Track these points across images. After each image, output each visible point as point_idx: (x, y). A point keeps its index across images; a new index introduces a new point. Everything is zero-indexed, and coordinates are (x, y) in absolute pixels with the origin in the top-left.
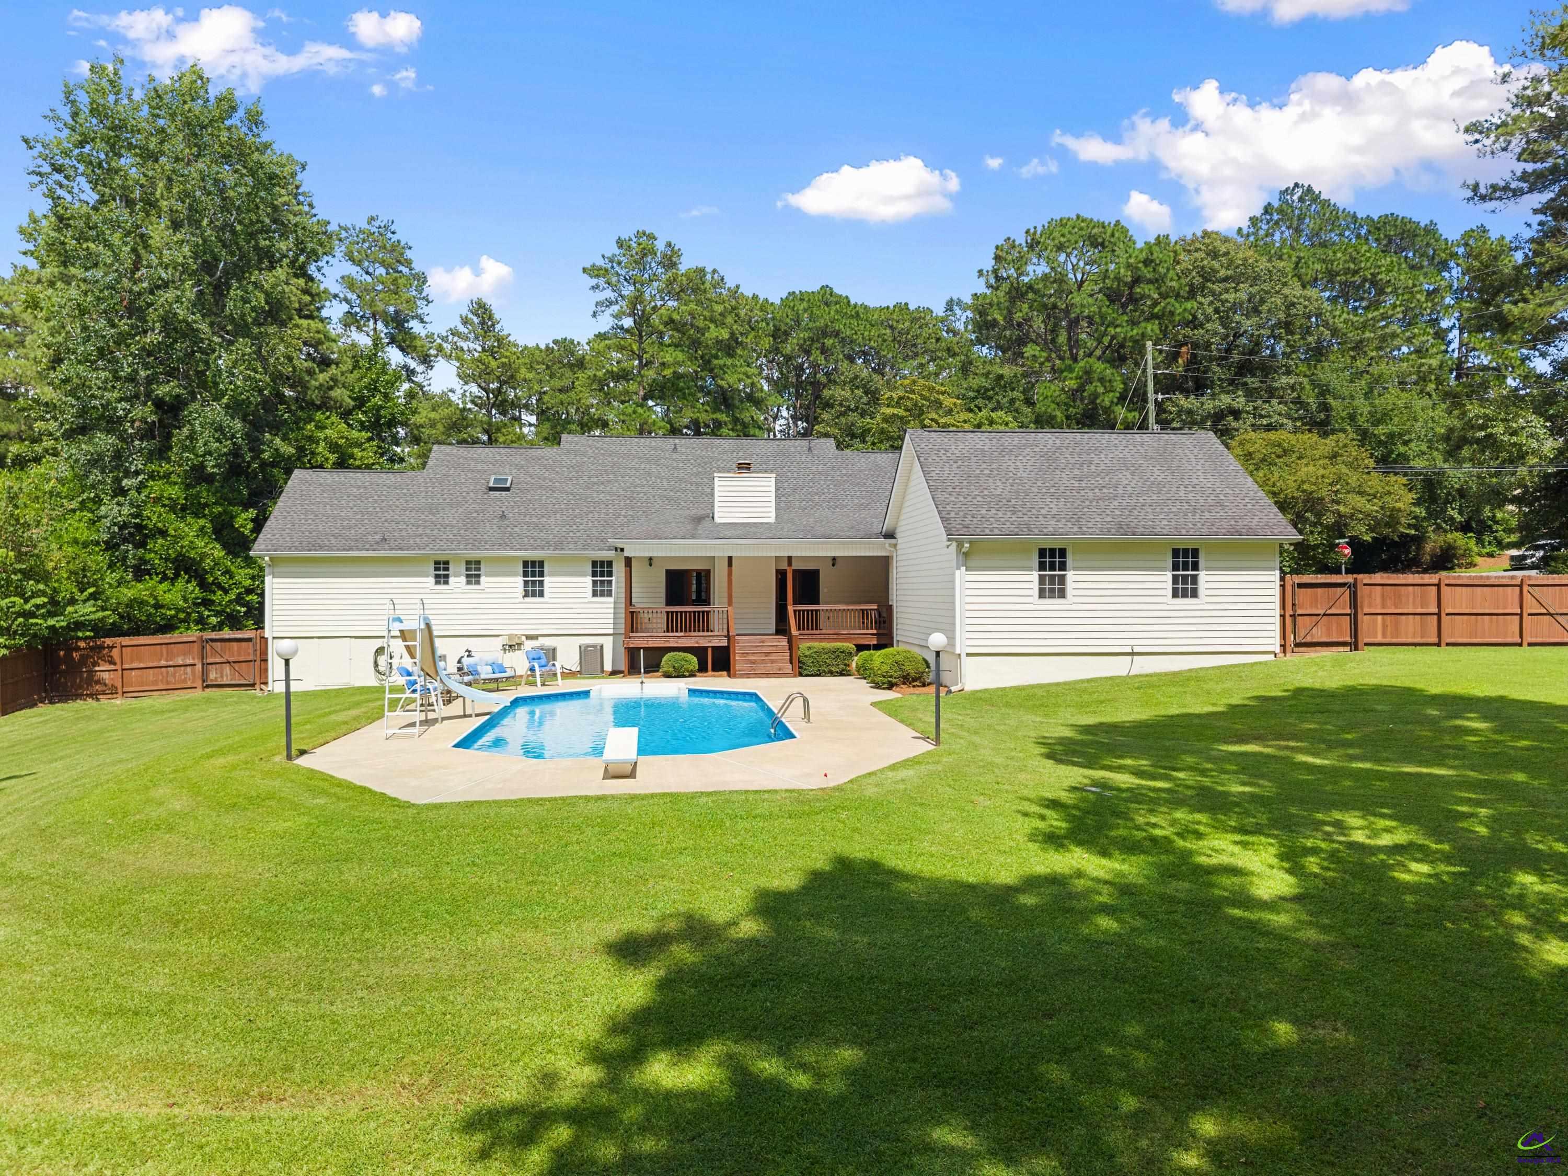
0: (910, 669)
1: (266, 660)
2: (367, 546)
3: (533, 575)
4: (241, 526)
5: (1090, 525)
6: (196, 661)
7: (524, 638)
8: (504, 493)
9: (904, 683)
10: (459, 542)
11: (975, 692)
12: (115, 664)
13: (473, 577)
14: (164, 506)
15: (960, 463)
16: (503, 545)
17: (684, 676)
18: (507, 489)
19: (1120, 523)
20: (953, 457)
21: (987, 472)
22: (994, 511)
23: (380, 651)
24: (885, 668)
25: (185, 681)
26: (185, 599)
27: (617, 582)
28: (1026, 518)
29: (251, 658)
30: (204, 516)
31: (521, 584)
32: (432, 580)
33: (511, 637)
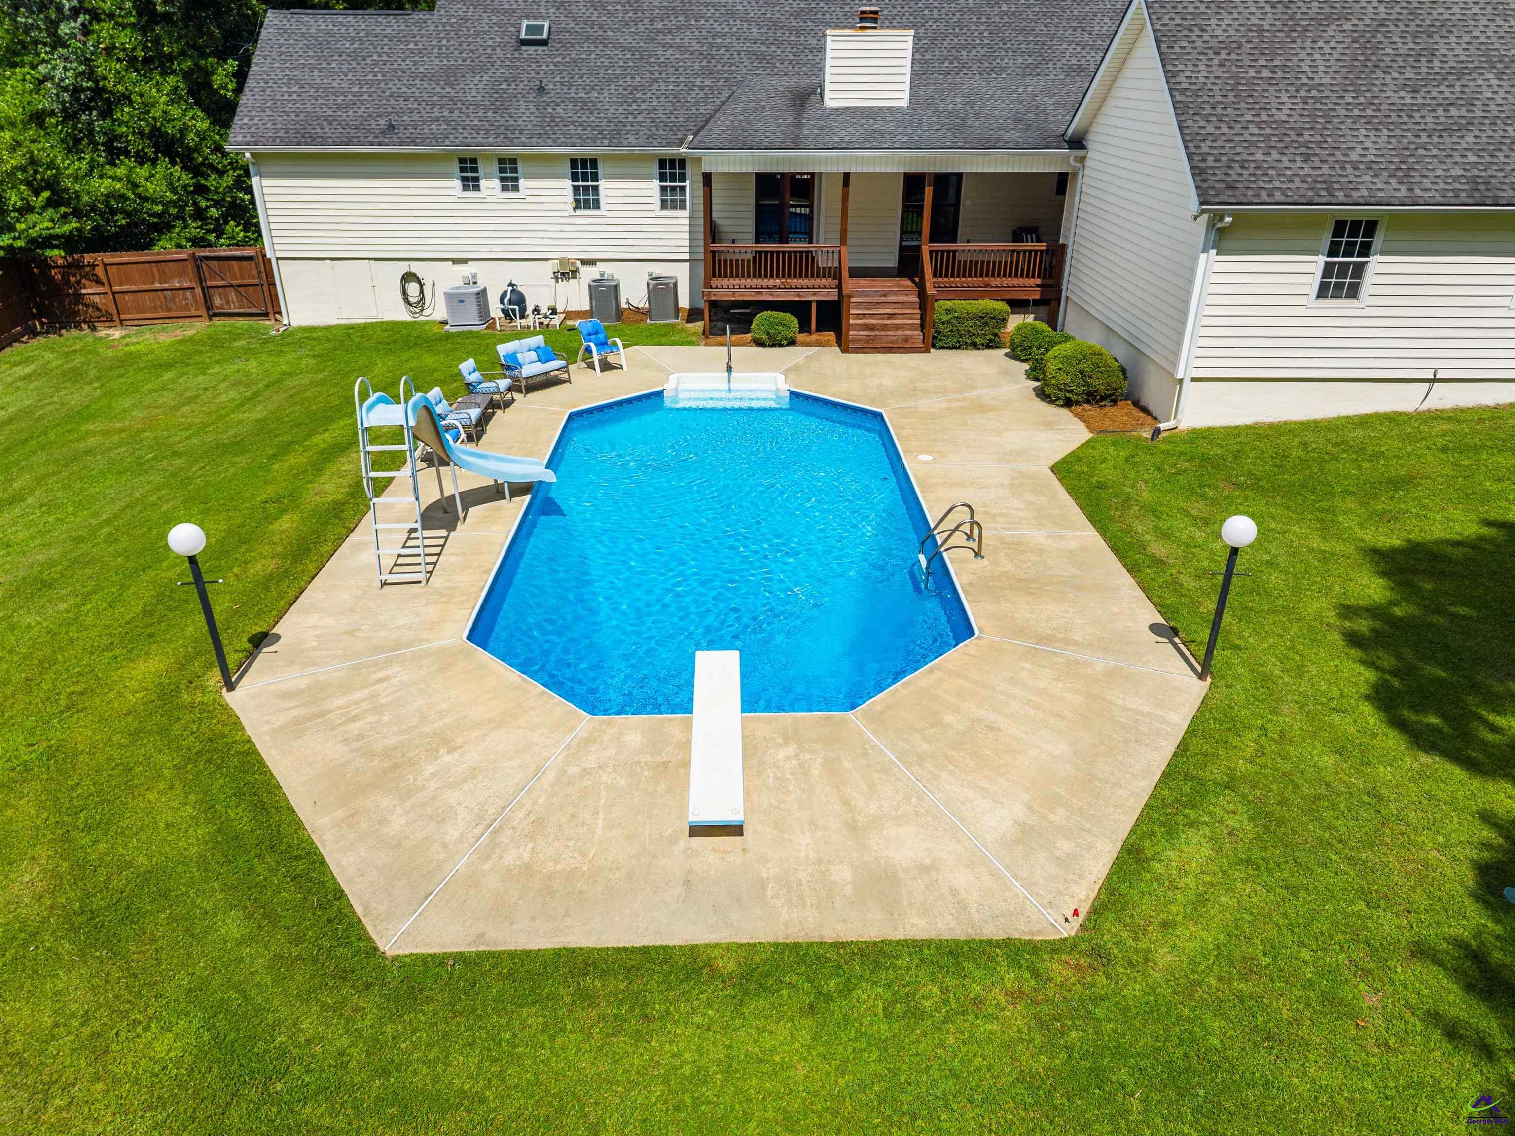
0: (1098, 384)
1: (274, 284)
2: (371, 138)
3: (585, 179)
4: (222, 87)
5: (1427, 184)
6: (193, 285)
7: (578, 264)
8: (540, 48)
9: (1088, 402)
10: (487, 131)
11: (1194, 431)
12: (103, 284)
13: (510, 183)
14: (119, 60)
15: (1223, 56)
16: (545, 138)
17: (781, 345)
18: (544, 43)
19: (1473, 181)
20: (1213, 43)
21: (1266, 74)
22: (1275, 155)
23: (408, 277)
24: (1063, 378)
25: (187, 307)
26: (174, 191)
27: (692, 190)
28: (1325, 169)
29: (257, 281)
30: (173, 72)
31: (569, 192)
32: (457, 184)
33: (562, 261)
